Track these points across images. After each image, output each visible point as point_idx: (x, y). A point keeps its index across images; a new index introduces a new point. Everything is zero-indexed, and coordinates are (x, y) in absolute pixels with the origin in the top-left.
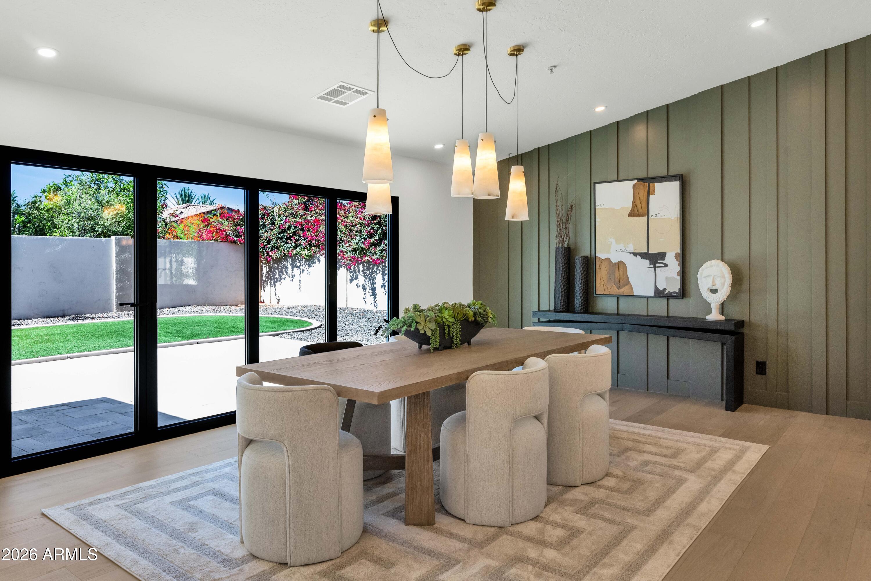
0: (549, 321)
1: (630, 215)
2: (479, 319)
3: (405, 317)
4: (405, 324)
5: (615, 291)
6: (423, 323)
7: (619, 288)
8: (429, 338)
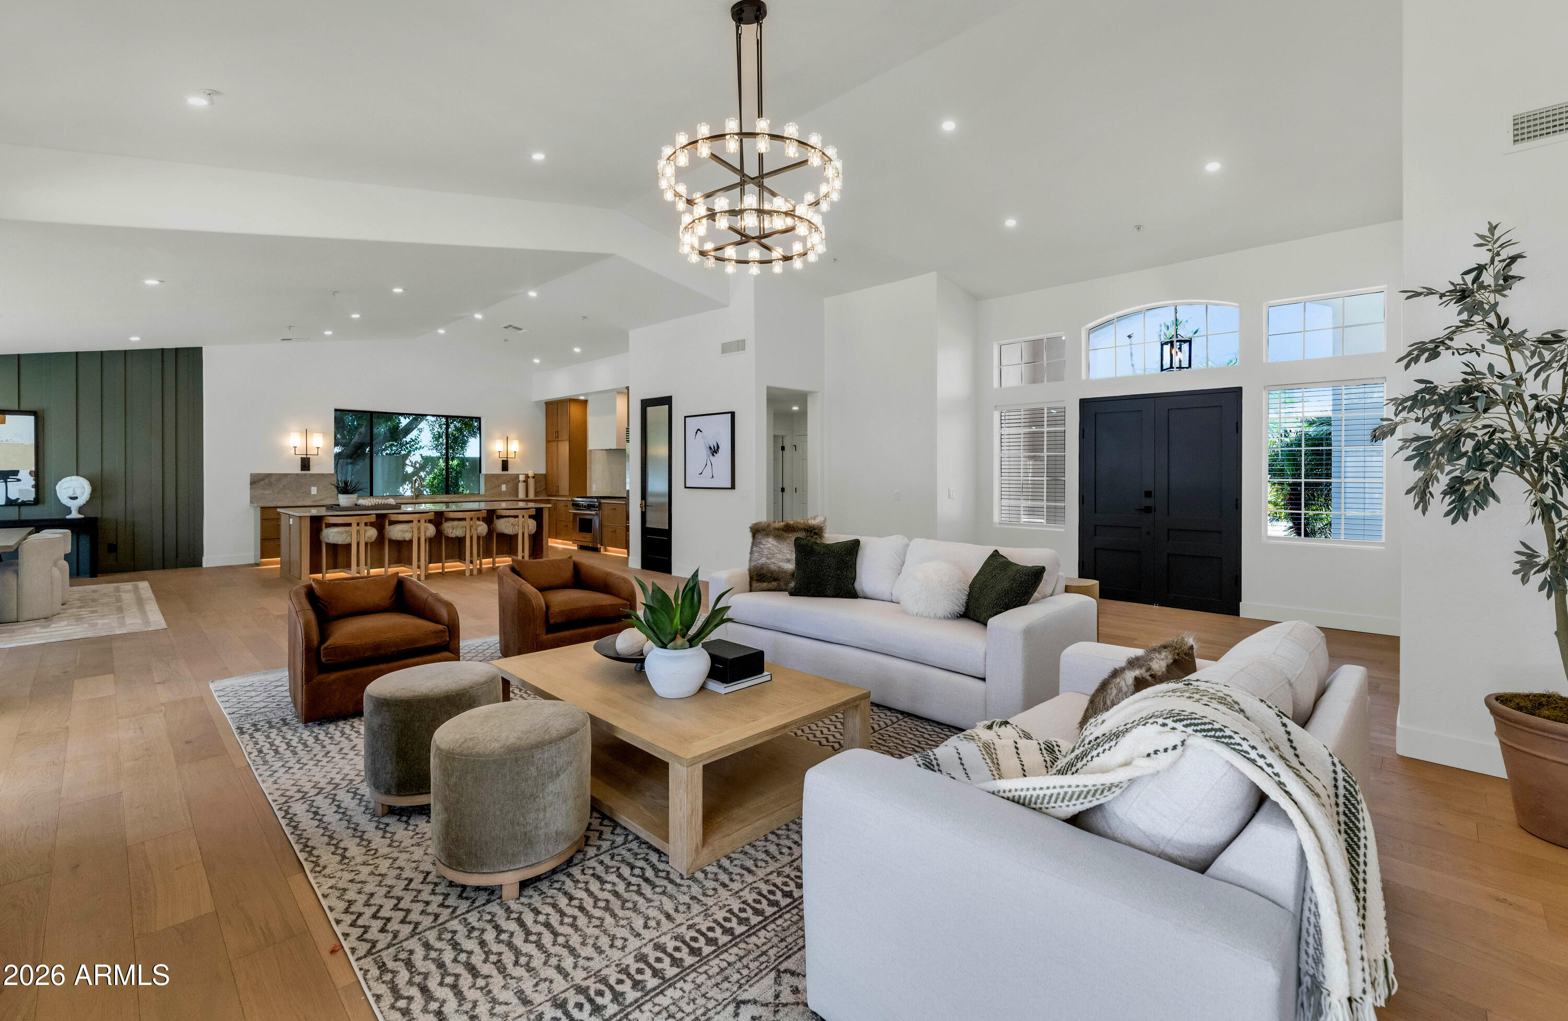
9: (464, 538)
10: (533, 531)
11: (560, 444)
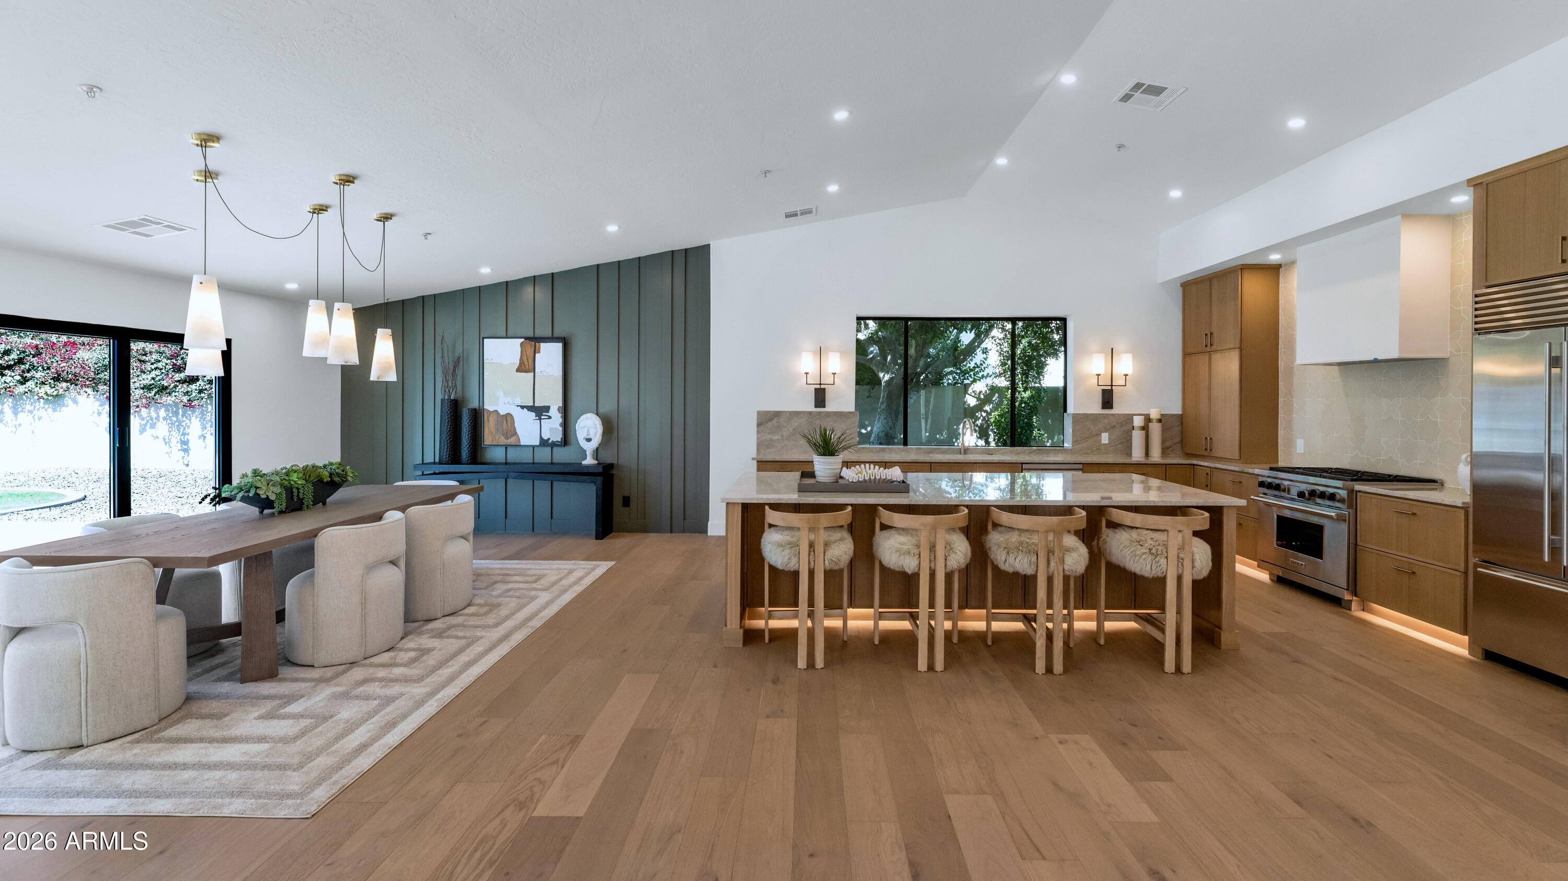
0: (435, 474)
1: (518, 370)
2: (336, 479)
3: (241, 482)
4: (241, 490)
5: (503, 441)
6: (264, 488)
7: (507, 438)
8: (273, 502)
9: (1034, 577)
10: (1205, 573)
11: (1215, 357)
